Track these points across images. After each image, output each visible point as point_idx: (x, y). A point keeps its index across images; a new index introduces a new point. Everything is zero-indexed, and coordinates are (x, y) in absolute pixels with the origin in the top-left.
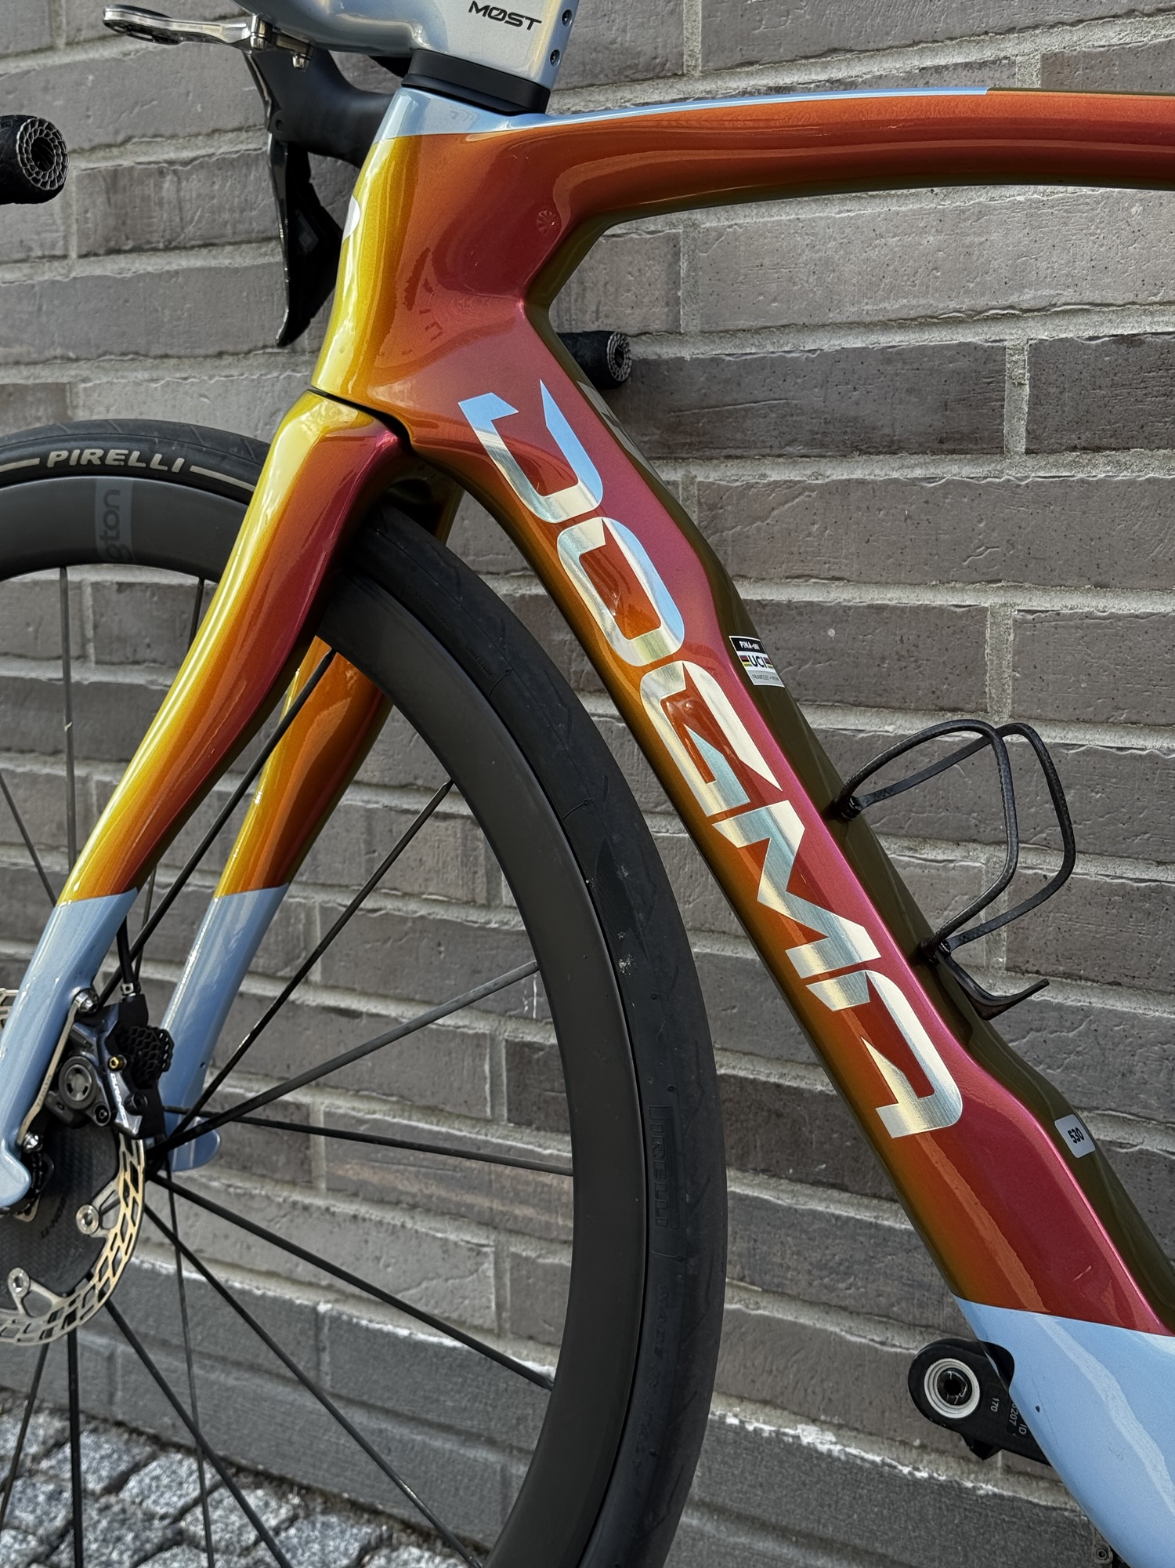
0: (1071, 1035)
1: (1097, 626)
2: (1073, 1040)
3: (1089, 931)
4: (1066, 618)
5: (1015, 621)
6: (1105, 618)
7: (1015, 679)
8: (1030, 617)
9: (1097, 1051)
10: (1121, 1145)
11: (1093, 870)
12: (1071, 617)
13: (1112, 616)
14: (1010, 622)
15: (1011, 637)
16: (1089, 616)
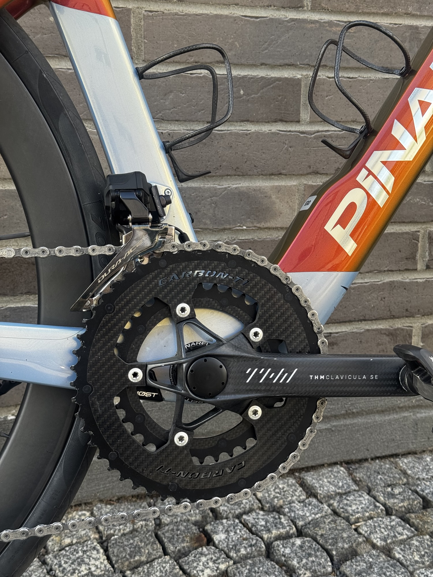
1: (180, 19)
3: (182, 155)
4: (166, 15)
5: (144, 15)
6: (183, 15)
7: (145, 43)
8: (150, 14)
11: (181, 128)
12: (169, 14)
13: (186, 14)
14: (142, 16)
15: (142, 23)
16: (176, 14)
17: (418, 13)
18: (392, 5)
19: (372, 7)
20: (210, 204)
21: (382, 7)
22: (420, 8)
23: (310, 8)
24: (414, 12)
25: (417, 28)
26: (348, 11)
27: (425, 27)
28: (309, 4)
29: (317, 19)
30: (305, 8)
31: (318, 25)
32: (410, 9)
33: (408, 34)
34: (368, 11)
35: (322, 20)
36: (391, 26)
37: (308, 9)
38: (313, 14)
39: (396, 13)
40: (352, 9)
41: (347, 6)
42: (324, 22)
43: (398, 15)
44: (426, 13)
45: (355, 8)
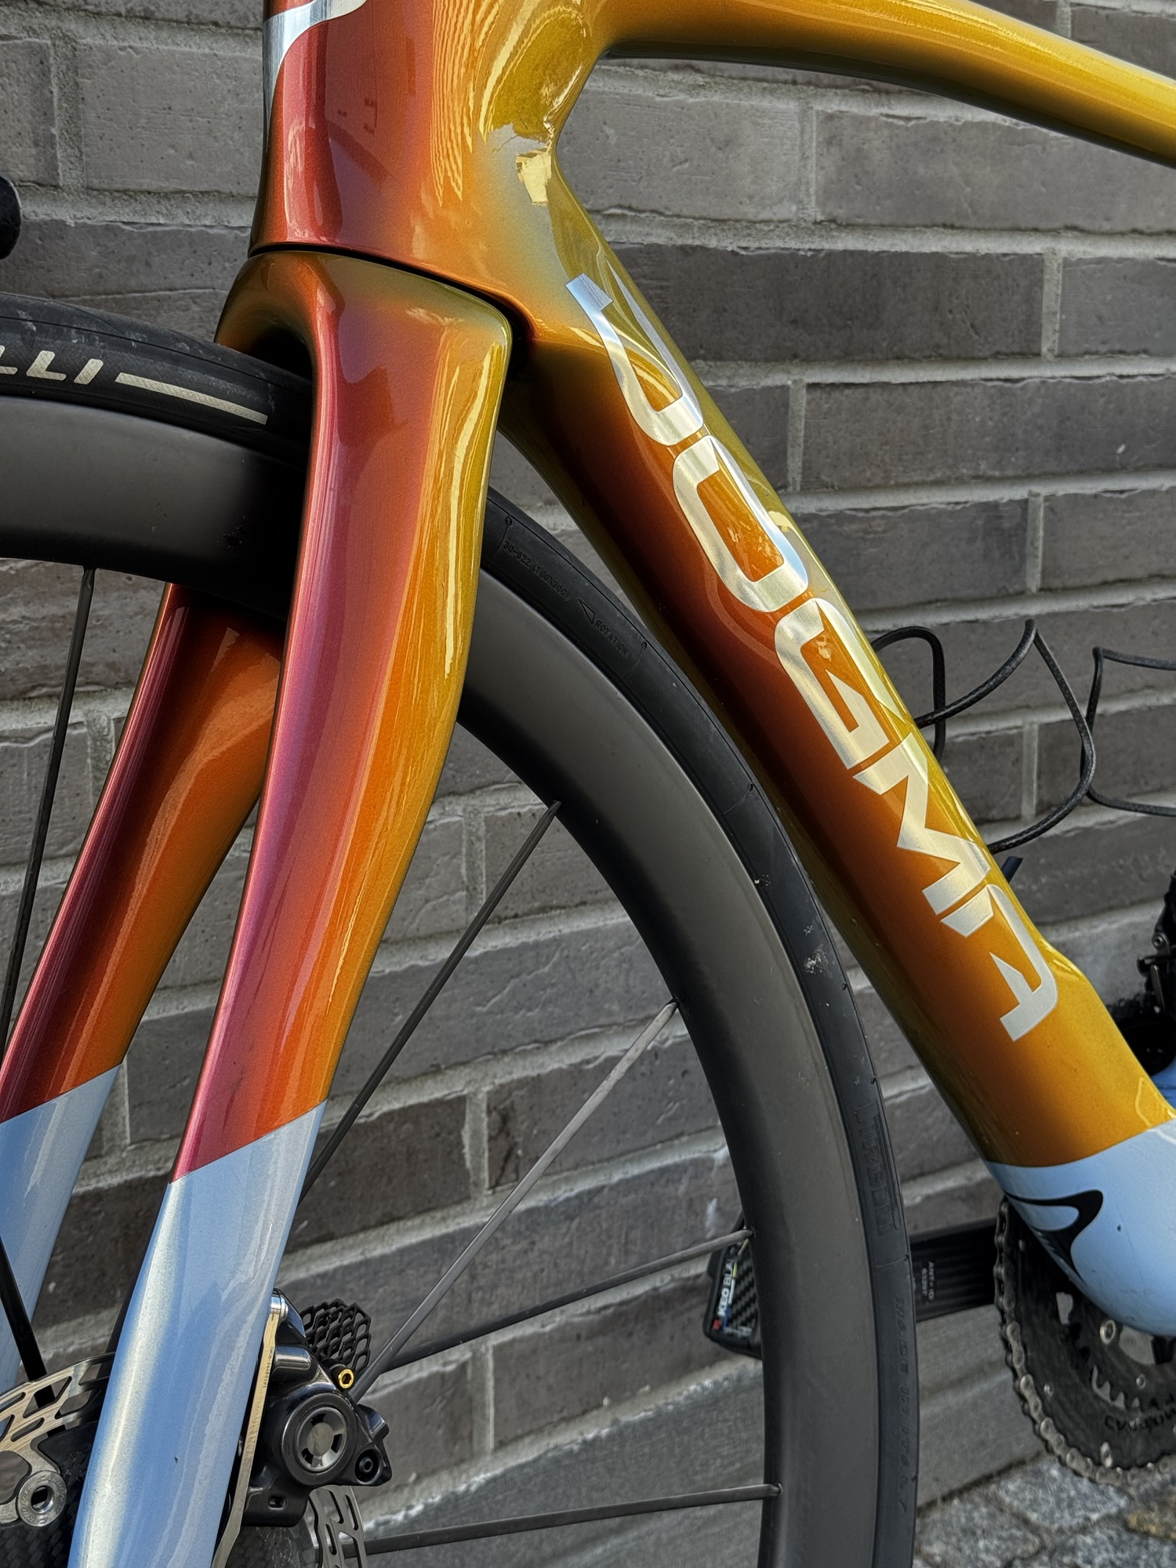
0: (547, 969)
2: (549, 974)
3: (559, 859)
9: (569, 976)
10: (588, 1062)
17: (997, 474)
18: (951, 461)
19: (914, 470)
20: (619, 965)
21: (931, 469)
22: (1000, 462)
23: (798, 488)
24: (990, 473)
25: (993, 507)
26: (870, 484)
27: (1011, 502)
28: (799, 478)
29: (814, 511)
30: (790, 489)
31: (816, 524)
32: (983, 466)
33: (980, 522)
34: (906, 480)
35: (822, 510)
36: (950, 508)
37: (795, 489)
38: (804, 500)
39: (957, 479)
40: (878, 480)
41: (868, 474)
42: (829, 516)
43: (961, 482)
44: (1010, 472)
45: (883, 478)
